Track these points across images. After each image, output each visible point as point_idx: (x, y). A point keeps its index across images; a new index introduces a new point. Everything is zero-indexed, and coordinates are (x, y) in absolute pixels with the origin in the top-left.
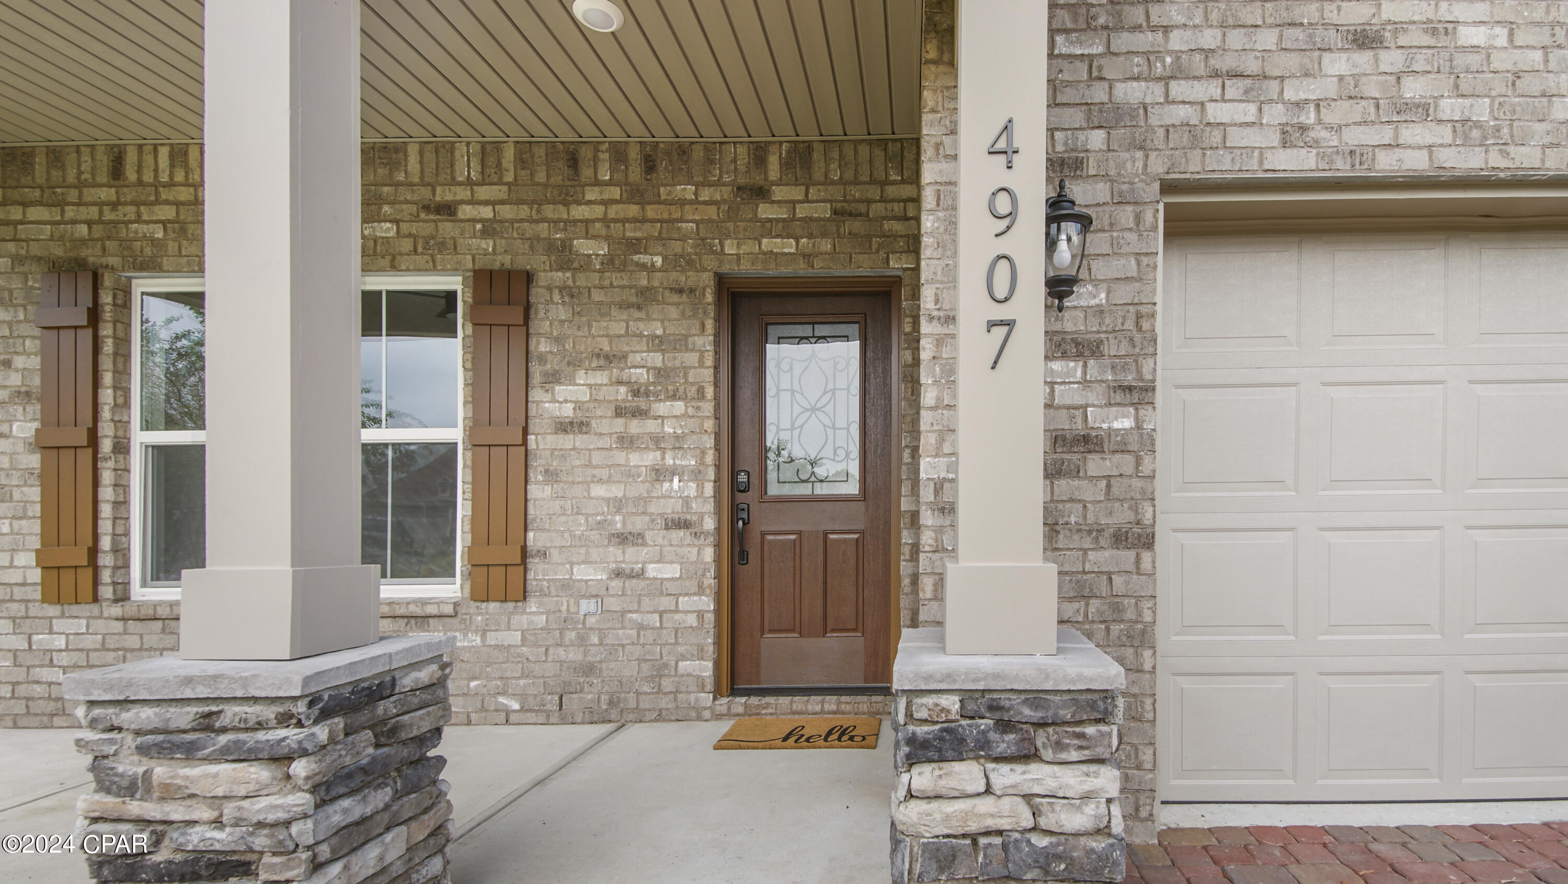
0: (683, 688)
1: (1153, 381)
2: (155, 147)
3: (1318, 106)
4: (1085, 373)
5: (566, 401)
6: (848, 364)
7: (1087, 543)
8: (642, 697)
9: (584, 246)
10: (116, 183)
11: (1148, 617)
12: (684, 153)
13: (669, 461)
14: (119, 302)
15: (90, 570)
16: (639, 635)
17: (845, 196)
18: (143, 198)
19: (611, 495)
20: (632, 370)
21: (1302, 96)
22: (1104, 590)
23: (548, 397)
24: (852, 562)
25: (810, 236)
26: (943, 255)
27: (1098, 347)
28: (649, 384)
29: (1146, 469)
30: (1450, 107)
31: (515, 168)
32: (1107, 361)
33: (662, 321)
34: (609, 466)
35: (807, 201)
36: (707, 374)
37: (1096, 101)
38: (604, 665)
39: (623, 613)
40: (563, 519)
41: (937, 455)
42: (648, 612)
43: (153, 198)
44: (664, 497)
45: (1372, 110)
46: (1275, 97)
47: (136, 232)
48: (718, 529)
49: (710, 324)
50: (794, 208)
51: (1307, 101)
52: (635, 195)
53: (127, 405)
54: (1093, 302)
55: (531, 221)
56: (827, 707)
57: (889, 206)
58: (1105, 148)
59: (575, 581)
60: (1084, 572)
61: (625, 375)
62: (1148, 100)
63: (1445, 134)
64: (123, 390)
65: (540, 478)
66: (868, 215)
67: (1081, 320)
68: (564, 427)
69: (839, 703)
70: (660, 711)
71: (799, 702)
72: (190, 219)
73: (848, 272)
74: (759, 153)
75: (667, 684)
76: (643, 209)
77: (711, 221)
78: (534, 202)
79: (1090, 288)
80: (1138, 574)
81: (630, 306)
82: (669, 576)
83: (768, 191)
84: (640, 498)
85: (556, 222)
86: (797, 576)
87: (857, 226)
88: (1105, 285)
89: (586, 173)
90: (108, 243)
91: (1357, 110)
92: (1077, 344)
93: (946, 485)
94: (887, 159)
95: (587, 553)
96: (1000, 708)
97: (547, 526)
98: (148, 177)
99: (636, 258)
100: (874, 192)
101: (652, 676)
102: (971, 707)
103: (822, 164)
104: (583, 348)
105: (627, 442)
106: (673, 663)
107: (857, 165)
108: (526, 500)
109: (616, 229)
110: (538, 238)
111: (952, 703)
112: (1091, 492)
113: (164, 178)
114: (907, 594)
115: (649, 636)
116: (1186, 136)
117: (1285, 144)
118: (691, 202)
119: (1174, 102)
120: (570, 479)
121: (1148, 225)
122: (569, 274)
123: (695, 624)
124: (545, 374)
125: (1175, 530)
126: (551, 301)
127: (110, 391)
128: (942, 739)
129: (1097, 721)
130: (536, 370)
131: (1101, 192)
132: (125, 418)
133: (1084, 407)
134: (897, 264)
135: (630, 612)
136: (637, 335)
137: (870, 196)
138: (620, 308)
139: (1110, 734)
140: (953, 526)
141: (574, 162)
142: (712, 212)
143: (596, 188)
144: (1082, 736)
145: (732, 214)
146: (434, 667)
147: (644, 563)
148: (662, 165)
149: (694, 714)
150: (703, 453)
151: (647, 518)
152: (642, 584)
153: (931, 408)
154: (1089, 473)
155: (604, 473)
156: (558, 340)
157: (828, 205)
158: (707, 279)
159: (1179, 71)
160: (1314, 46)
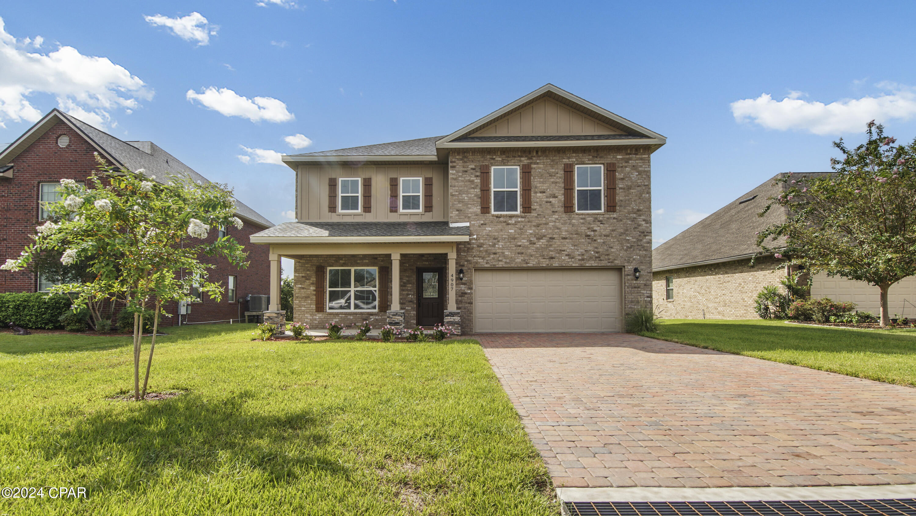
0: (411, 324)
1: (473, 287)
3: (490, 260)
4: (463, 287)
13: (410, 293)
15: (323, 308)
18: (331, 257)
21: (488, 259)
25: (430, 262)
28: (406, 282)
29: (472, 296)
30: (504, 260)
32: (467, 285)
33: (408, 274)
35: (430, 257)
36: (415, 281)
37: (466, 259)
42: (406, 314)
44: (409, 298)
45: (496, 260)
46: (485, 259)
47: (330, 261)
48: (416, 302)
49: (415, 274)
53: (327, 285)
54: (465, 280)
55: (388, 260)
58: (467, 264)
60: (465, 307)
61: (403, 281)
62: (471, 259)
63: (504, 263)
65: (390, 295)
67: (463, 281)
71: (429, 327)
72: (338, 260)
73: (436, 266)
75: (409, 324)
76: (406, 258)
77: (415, 260)
78: (389, 257)
79: (464, 278)
81: (403, 271)
82: (410, 309)
83: (424, 256)
84: (405, 298)
86: (428, 310)
87: (437, 260)
88: (466, 278)
90: (325, 263)
91: (494, 261)
92: (463, 284)
96: (452, 313)
99: (404, 265)
105: (403, 290)
106: (410, 321)
108: (388, 298)
111: (449, 313)
112: (465, 298)
116: (476, 263)
117: (486, 264)
118: (413, 257)
119: (474, 260)
121: (472, 272)
123: (413, 315)
125: (477, 303)
127: (325, 283)
128: (448, 316)
130: (390, 280)
131: (466, 268)
132: (326, 287)
133: (463, 290)
134: (443, 266)
136: (404, 275)
145: (419, 259)
147: (405, 307)
150: (414, 292)
151: (406, 301)
158: (415, 268)
159: (475, 256)
160: (489, 254)
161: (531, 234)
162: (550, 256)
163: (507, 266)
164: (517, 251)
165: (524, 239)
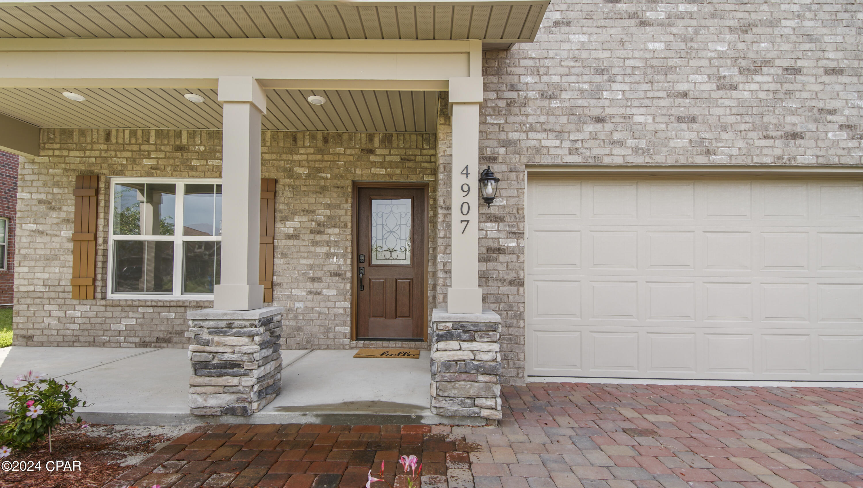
0: (337, 337)
1: (523, 230)
2: (124, 130)
3: (582, 142)
4: (498, 227)
5: (290, 227)
6: (406, 214)
7: (500, 284)
8: (320, 340)
9: (298, 170)
10: (107, 143)
11: (522, 309)
12: (340, 136)
13: (332, 251)
14: (107, 187)
15: (93, 287)
16: (319, 316)
17: (406, 153)
18: (118, 149)
19: (308, 263)
20: (318, 216)
21: (576, 138)
22: (506, 300)
23: (283, 226)
24: (408, 290)
25: (391, 168)
26: (446, 187)
27: (503, 219)
28: (324, 222)
29: (521, 259)
30: (631, 142)
31: (271, 141)
32: (507, 223)
33: (330, 198)
34: (308, 252)
35: (390, 155)
36: (349, 218)
37: (502, 138)
38: (305, 327)
39: (313, 308)
40: (288, 272)
41: (444, 254)
42: (323, 308)
43: (122, 149)
44: (330, 264)
45: (602, 143)
46: (567, 138)
47: (115, 161)
48: (352, 277)
49: (350, 200)
50: (385, 157)
51: (578, 140)
52: (320, 152)
53: (108, 225)
54: (501, 204)
55: (277, 160)
56: (397, 345)
57: (424, 157)
58: (505, 153)
59: (293, 295)
60: (498, 294)
61: (315, 218)
62: (520, 139)
63: (630, 151)
64: (106, 219)
65: (279, 256)
66: (415, 160)
67: (497, 210)
68: (289, 237)
69: (402, 344)
70: (328, 345)
71: (386, 343)
72: (138, 157)
73: (407, 181)
74: (371, 138)
75: (331, 335)
76: (323, 157)
77: (350, 161)
78: (278, 153)
79: (500, 199)
80: (518, 295)
81: (317, 192)
82: (332, 294)
83: (374, 151)
84: (320, 264)
85: (287, 161)
86: (385, 295)
87: (411, 164)
88: (505, 198)
89: (300, 143)
90: (103, 165)
91: (596, 143)
92: (496, 218)
93: (448, 264)
94: (423, 140)
95: (298, 285)
96: (464, 327)
97: (282, 274)
98: (120, 141)
99: (320, 174)
100: (418, 152)
101: (325, 332)
102: (455, 326)
103: (396, 141)
104: (297, 208)
105: (315, 243)
106: (333, 327)
107: (411, 142)
108: (273, 264)
109: (312, 164)
110: (280, 167)
111: (450, 325)
112: (500, 267)
113: (127, 141)
114: (431, 303)
115: (324, 317)
116: (534, 150)
117: (570, 154)
118: (342, 154)
119: (530, 139)
120: (292, 256)
121: (521, 179)
122: (292, 180)
123: (343, 312)
124: (282, 217)
125: (535, 281)
126: (285, 190)
127: (102, 220)
128: (447, 335)
129: (493, 331)
130: (278, 216)
131: (504, 168)
132: (107, 230)
133: (498, 239)
134: (427, 178)
135: (316, 307)
136: (319, 203)
137: (416, 153)
138: (313, 193)
139: (497, 335)
140: (450, 277)
141: (295, 139)
142: (351, 158)
143: (304, 149)
144: (488, 334)
145: (359, 159)
146: (280, 316)
147: (321, 289)
148: (331, 141)
149: (342, 347)
150: (346, 248)
151: (323, 272)
152: (321, 297)
153: (442, 238)
154: (500, 261)
155: (306, 255)
156: (287, 204)
157: (399, 157)
158: (349, 183)
159: (532, 129)
160: (581, 122)
161: (721, 56)
162: (788, 128)
163: (639, 160)
164: (676, 112)
165: (698, 71)
